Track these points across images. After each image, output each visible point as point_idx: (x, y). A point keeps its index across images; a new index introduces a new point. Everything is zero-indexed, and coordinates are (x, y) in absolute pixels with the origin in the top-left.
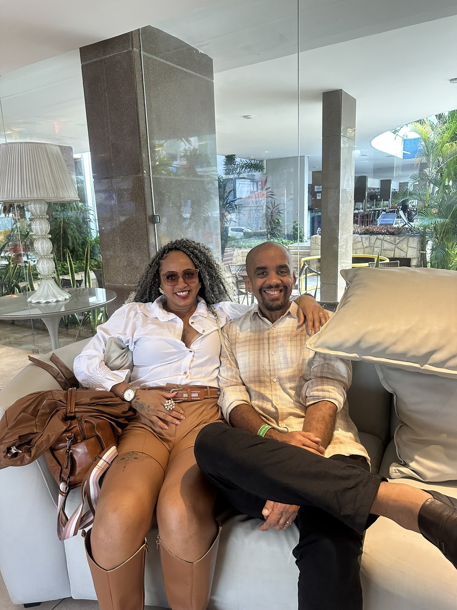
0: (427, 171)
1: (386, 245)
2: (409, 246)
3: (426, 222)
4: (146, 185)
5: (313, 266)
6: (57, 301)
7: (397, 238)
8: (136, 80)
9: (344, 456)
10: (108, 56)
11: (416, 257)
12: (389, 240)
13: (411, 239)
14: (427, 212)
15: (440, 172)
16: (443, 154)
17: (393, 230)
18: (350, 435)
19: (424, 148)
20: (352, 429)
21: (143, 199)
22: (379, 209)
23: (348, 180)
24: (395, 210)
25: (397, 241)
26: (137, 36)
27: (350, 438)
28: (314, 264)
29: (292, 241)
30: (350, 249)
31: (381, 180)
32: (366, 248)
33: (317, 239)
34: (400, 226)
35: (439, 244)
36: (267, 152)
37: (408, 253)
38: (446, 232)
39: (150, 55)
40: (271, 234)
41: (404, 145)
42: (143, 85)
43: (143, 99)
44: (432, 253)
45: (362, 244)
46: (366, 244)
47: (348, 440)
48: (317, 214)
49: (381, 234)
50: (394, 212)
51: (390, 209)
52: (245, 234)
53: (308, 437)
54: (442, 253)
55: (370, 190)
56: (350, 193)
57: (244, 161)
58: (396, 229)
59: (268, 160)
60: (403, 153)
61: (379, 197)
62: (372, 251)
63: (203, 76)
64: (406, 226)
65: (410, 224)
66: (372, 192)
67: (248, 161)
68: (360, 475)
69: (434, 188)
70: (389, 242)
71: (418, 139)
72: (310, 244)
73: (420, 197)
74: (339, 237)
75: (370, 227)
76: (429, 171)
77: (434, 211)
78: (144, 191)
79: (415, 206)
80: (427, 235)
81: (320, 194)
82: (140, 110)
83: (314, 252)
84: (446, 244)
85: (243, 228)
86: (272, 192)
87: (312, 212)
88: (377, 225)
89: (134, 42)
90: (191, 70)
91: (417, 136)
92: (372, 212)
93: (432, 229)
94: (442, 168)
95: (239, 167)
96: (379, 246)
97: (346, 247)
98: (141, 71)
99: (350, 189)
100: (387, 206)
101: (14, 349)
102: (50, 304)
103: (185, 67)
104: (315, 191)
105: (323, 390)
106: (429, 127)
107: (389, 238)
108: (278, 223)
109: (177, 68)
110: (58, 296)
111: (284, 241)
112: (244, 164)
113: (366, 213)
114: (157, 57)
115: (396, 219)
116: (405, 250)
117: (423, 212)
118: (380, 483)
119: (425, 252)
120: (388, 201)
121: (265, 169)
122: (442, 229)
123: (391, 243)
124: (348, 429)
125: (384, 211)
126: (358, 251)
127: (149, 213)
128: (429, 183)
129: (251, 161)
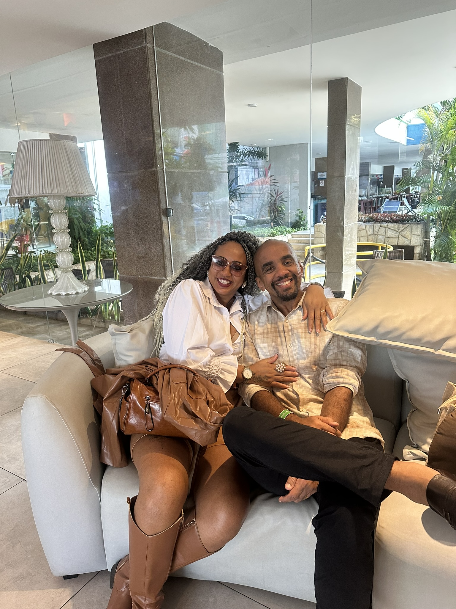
0: (431, 157)
1: (390, 233)
2: (413, 233)
3: (430, 209)
4: (160, 179)
5: (317, 253)
6: (77, 293)
7: (401, 225)
8: (150, 76)
9: (360, 438)
10: (121, 52)
11: (420, 244)
12: (393, 227)
13: (415, 226)
14: (431, 200)
15: (445, 158)
16: (447, 140)
17: (397, 218)
18: (367, 419)
19: (428, 135)
20: (368, 413)
21: (157, 192)
22: (382, 195)
23: (353, 169)
24: (398, 197)
25: (401, 229)
26: (151, 31)
27: (367, 422)
28: (318, 252)
29: (296, 229)
30: (355, 237)
31: (384, 167)
32: (369, 235)
33: (320, 227)
34: (404, 214)
35: (442, 231)
36: (271, 140)
37: (412, 241)
38: (450, 220)
39: (162, 50)
40: (274, 222)
41: (408, 131)
42: (156, 80)
43: (156, 94)
44: (436, 241)
45: (366, 232)
46: (370, 232)
47: (365, 425)
48: (320, 202)
49: (385, 222)
50: (396, 199)
51: (393, 195)
52: (248, 221)
53: (326, 422)
54: (445, 240)
55: (373, 176)
56: (355, 181)
57: (248, 149)
58: (400, 217)
59: (271, 147)
60: (407, 139)
61: (382, 183)
62: (376, 239)
63: (213, 70)
64: (410, 214)
65: (414, 211)
66: (374, 178)
67: (251, 148)
68: (375, 455)
69: (438, 175)
70: (392, 230)
71: (423, 125)
72: (314, 232)
73: (424, 184)
74: (344, 226)
75: (374, 215)
76: (432, 157)
77: (438, 198)
78: (157, 185)
79: (418, 193)
80: (431, 223)
81: (323, 181)
82: (153, 105)
83: (317, 240)
84: (450, 231)
85: (245, 215)
86: (274, 180)
87: (316, 200)
88: (380, 212)
89: (148, 38)
90: (201, 64)
91: (421, 122)
92: (376, 199)
93: (436, 217)
94: (446, 155)
95: (242, 154)
96: (382, 234)
97: (351, 236)
98: (154, 67)
99: (356, 178)
100: (390, 193)
101: (29, 339)
102: (70, 295)
103: (196, 61)
104: (318, 178)
105: (337, 377)
106: (433, 114)
107: (393, 225)
108: (282, 211)
109: (188, 62)
110: (77, 288)
111: (287, 229)
112: (247, 152)
113: (369, 200)
114: (170, 52)
115: (399, 206)
116: (409, 237)
117: (427, 200)
118: (394, 461)
119: (429, 240)
120: (391, 187)
121: (268, 157)
122: (446, 216)
123: (395, 231)
124: (365, 414)
125: (388, 198)
126: (362, 239)
127: (163, 207)
128: (434, 170)
129: (254, 149)
